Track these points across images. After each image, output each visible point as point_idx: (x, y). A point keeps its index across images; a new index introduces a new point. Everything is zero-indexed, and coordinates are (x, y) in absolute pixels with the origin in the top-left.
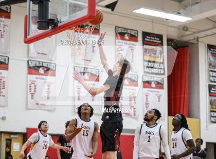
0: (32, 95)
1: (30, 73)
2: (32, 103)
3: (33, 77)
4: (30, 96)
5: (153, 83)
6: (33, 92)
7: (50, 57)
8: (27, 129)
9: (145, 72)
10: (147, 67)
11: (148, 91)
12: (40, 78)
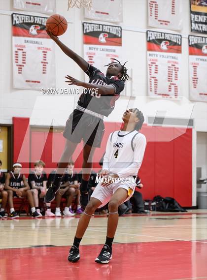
0: (20, 67)
1: (15, 34)
2: (19, 79)
3: (20, 40)
4: (16, 69)
5: (204, 47)
6: (20, 62)
7: (46, 9)
8: (14, 119)
9: (192, 30)
10: (196, 22)
11: (197, 59)
12: (32, 42)
